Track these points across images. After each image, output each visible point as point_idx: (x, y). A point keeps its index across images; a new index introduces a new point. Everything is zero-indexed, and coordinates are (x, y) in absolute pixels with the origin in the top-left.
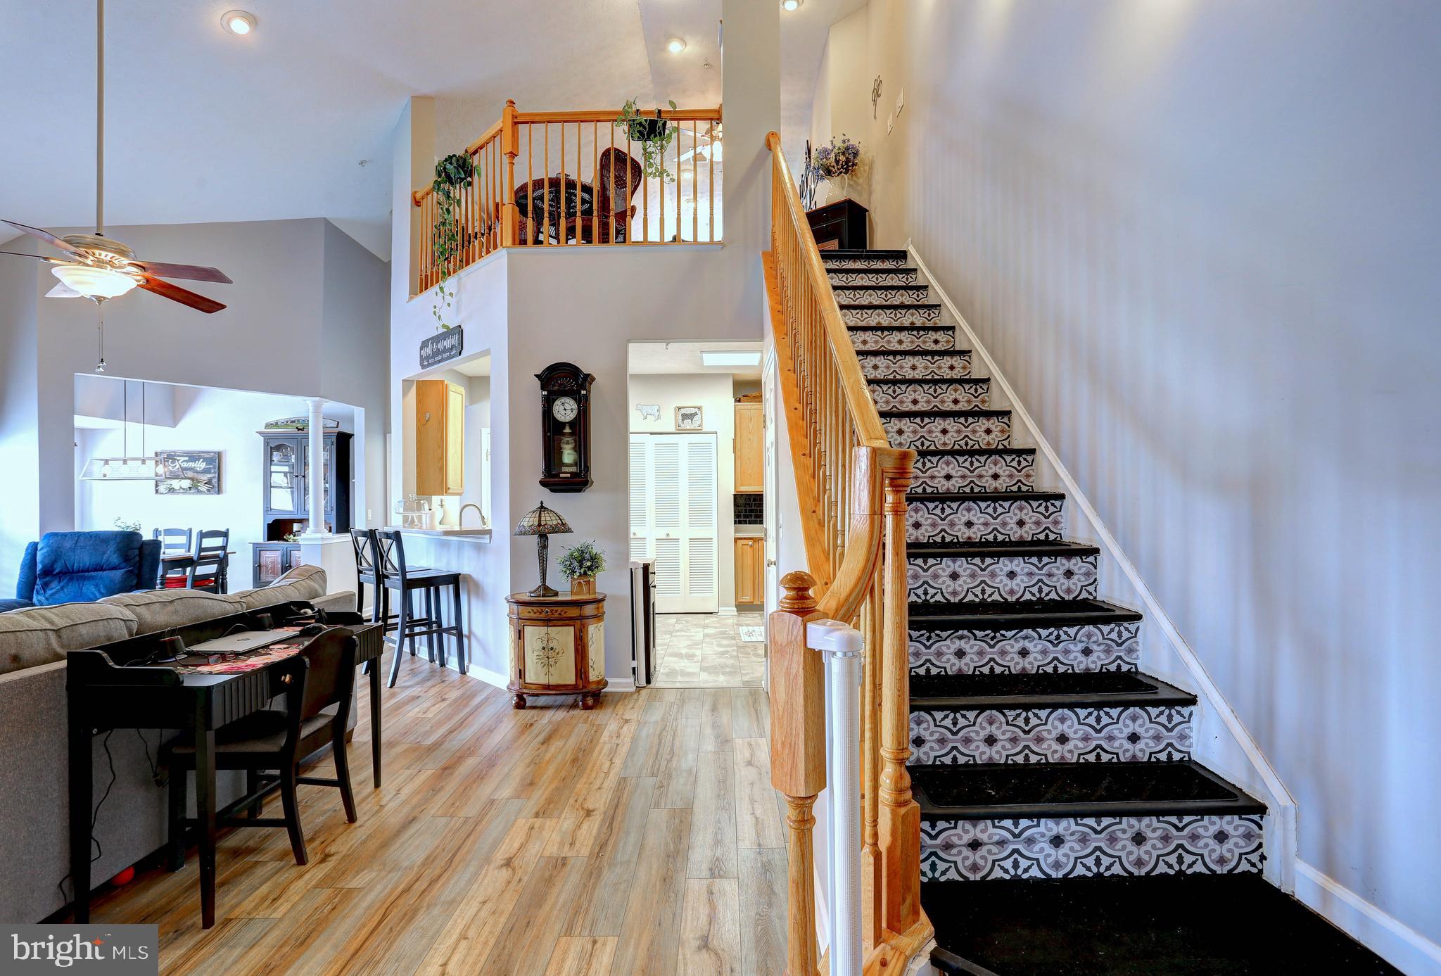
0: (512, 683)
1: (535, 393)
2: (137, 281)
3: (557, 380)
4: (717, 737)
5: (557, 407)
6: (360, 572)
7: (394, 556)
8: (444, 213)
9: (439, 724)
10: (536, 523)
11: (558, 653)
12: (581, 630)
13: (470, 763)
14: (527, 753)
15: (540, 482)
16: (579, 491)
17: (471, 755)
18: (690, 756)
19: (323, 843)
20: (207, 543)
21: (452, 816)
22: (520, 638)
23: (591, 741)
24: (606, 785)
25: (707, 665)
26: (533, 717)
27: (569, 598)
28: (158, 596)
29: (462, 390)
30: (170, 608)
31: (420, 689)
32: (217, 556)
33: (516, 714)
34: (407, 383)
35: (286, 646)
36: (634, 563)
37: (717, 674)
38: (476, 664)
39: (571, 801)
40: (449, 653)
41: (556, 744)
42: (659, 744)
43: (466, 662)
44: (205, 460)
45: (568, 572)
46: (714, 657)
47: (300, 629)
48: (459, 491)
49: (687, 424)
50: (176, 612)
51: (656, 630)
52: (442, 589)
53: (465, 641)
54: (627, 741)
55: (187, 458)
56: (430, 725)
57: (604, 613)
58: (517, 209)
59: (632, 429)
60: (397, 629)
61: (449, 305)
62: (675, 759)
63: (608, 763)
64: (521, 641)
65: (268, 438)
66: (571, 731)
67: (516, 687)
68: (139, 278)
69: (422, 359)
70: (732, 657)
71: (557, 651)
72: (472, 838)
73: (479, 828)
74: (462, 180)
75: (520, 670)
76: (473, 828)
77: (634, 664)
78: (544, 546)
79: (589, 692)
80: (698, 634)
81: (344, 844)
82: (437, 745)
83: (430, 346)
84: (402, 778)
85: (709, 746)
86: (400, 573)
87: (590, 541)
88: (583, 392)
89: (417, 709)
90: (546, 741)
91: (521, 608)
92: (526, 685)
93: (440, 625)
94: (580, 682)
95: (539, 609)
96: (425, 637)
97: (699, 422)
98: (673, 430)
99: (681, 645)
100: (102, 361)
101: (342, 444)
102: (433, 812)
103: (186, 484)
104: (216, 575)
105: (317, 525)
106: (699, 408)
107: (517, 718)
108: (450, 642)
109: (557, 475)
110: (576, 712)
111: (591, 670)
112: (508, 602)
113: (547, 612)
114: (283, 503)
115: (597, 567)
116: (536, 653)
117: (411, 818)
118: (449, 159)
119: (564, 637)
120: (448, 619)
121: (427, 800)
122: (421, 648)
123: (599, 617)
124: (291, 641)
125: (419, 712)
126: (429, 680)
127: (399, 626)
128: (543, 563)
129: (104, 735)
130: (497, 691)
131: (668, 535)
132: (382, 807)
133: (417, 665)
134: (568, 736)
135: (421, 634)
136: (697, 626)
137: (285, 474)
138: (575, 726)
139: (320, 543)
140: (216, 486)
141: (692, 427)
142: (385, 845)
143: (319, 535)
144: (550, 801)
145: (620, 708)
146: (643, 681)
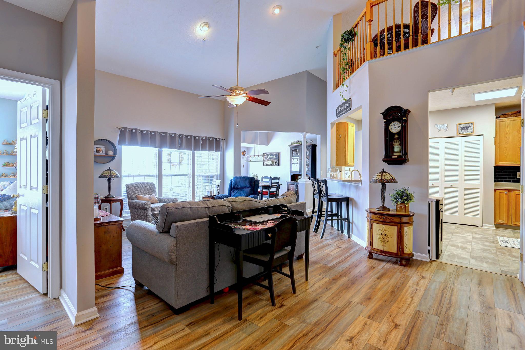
0: (367, 247)
1: (381, 121)
2: (246, 98)
3: (391, 114)
4: (483, 303)
5: (391, 127)
6: (314, 194)
7: (324, 189)
8: (344, 55)
9: (336, 258)
10: (380, 178)
11: (389, 237)
12: (400, 229)
13: (344, 280)
14: (369, 281)
15: (383, 160)
16: (402, 164)
17: (345, 276)
18: (463, 310)
19: (282, 299)
20: (274, 181)
21: (331, 304)
22: (371, 228)
23: (403, 284)
24: (408, 311)
25: (474, 255)
26: (375, 264)
27: (395, 213)
28: (240, 199)
29: (354, 125)
30: (242, 203)
31: (331, 241)
32: (276, 185)
33: (368, 261)
34: (332, 124)
35: (273, 222)
36: (430, 199)
37: (482, 262)
38: (354, 235)
39: (388, 315)
40: (345, 229)
41: (384, 281)
42: (442, 296)
43: (351, 233)
44: (275, 155)
45: (395, 201)
46: (480, 251)
47: (281, 215)
48: (352, 165)
49: (464, 132)
50: (244, 205)
51: (443, 231)
52: (343, 203)
53: (351, 225)
54: (423, 289)
55: (271, 155)
56: (332, 258)
57: (413, 222)
58: (373, 44)
59: (430, 136)
60: (324, 216)
61: (346, 91)
62: (452, 309)
63: (410, 299)
64: (372, 229)
65: (291, 147)
66: (393, 276)
67: (369, 249)
68: (247, 97)
69: (337, 114)
70: (492, 253)
71: (388, 236)
72: (337, 318)
73: (342, 314)
74: (351, 39)
75: (371, 242)
76: (339, 313)
77: (429, 248)
78: (384, 188)
79: (403, 258)
80: (470, 237)
81: (290, 302)
82: (333, 267)
83: (340, 108)
84: (316, 279)
85: (477, 307)
86: (326, 195)
87: (406, 187)
88: (404, 118)
89: (329, 250)
90: (380, 278)
91: (372, 215)
92: (373, 249)
93: (341, 217)
94: (399, 253)
95: (380, 216)
96: (336, 221)
97: (471, 131)
98: (456, 135)
99: (459, 241)
100: (237, 124)
101: (314, 148)
102: (324, 299)
103: (270, 162)
104: (276, 191)
105: (304, 177)
106: (472, 123)
107: (368, 263)
108: (345, 224)
109: (391, 157)
110: (397, 266)
111: (405, 248)
112: (367, 212)
113: (384, 218)
114: (296, 169)
115: (410, 200)
116: (378, 236)
117: (315, 299)
118: (345, 33)
119: (392, 230)
120: (344, 216)
121: (323, 293)
122: (335, 224)
123: (410, 223)
124: (276, 220)
125: (329, 251)
126: (336, 238)
127: (325, 215)
128: (383, 196)
129: (218, 244)
130: (362, 247)
131: (451, 186)
132: (306, 290)
133: (333, 231)
134: (391, 278)
135: (335, 220)
136: (470, 232)
137: (297, 159)
138: (395, 273)
139: (305, 183)
140: (278, 164)
141: (467, 133)
142: (303, 308)
143: (304, 180)
144: (377, 311)
145: (420, 269)
146: (434, 257)
